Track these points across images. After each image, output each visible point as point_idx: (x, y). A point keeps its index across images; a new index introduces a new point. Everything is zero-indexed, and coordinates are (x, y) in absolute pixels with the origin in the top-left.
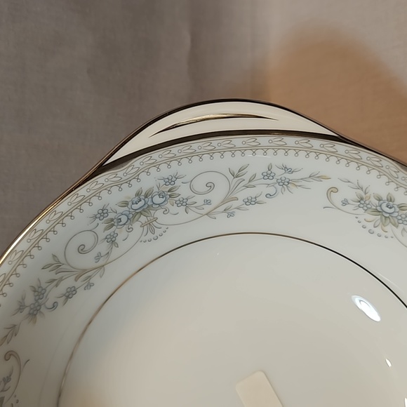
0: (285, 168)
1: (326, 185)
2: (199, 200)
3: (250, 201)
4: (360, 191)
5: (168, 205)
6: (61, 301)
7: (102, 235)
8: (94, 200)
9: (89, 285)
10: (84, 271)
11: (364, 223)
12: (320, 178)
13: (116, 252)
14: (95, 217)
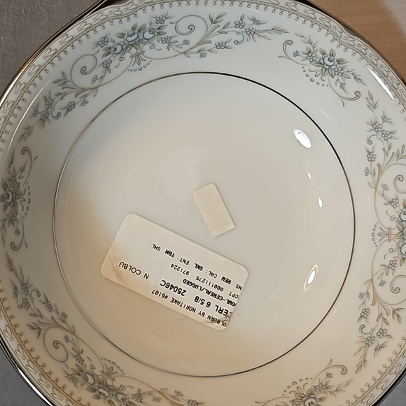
0: (254, 20)
1: (284, 37)
2: (181, 39)
3: (221, 46)
4: (309, 46)
5: (155, 41)
6: (63, 112)
7: (100, 60)
8: (99, 29)
9: (85, 102)
10: (83, 90)
11: (308, 72)
12: (281, 31)
13: (108, 77)
14: (98, 44)
